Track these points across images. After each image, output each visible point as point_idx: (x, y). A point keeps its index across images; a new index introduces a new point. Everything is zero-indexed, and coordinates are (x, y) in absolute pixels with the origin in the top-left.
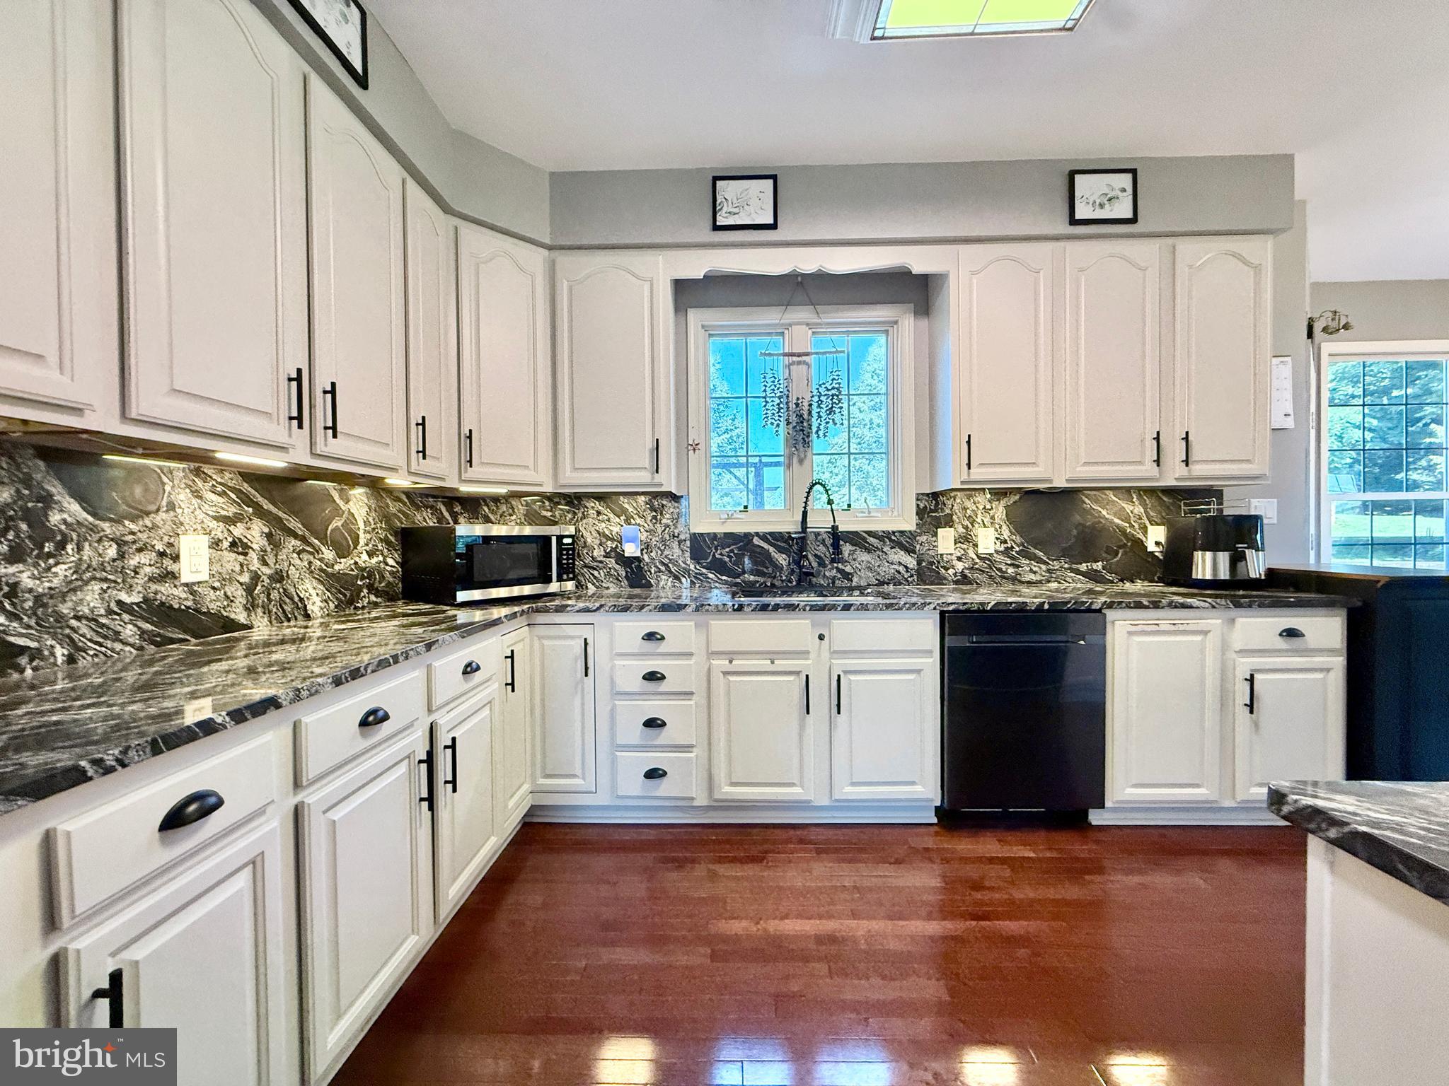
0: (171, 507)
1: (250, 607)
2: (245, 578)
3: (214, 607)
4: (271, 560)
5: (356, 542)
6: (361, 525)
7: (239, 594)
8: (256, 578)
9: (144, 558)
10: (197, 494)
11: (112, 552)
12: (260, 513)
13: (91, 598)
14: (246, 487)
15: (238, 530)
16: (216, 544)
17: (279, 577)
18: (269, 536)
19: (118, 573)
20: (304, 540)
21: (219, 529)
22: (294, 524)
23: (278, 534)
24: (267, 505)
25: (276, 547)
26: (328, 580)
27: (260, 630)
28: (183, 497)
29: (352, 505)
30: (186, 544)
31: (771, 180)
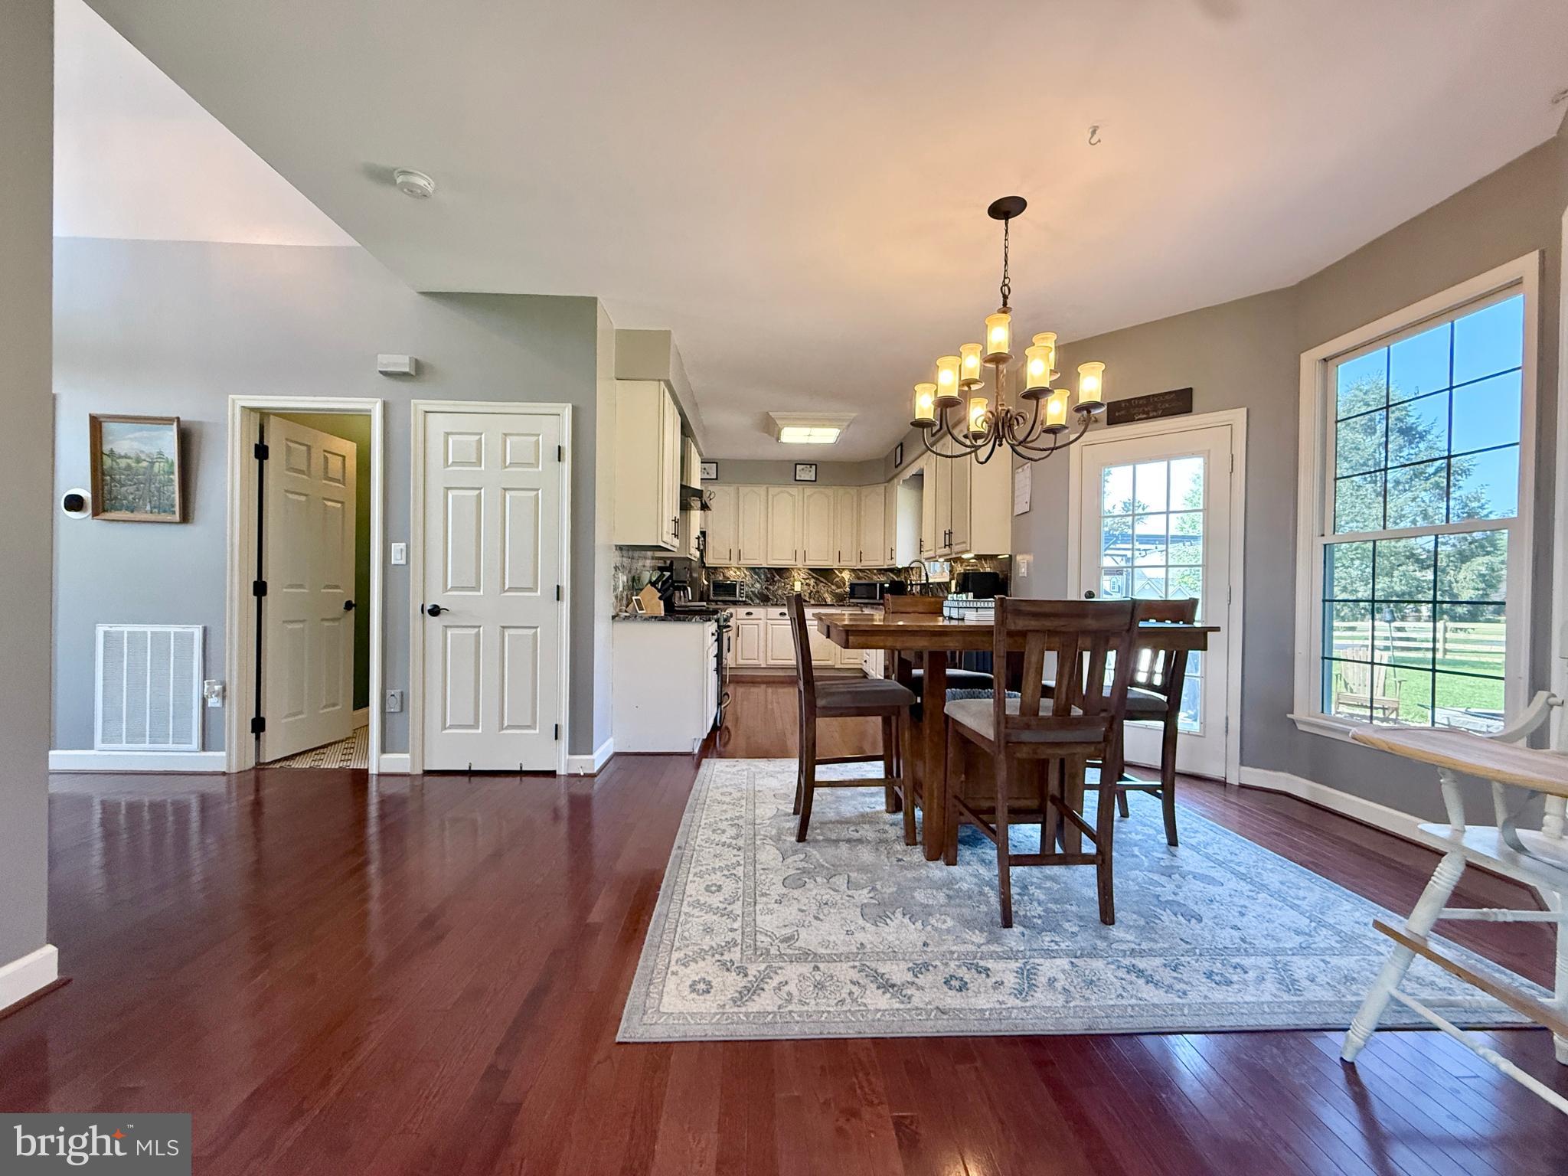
0: (793, 576)
1: (810, 598)
2: (809, 591)
4: (815, 587)
5: (845, 584)
6: (847, 579)
7: (808, 595)
8: (812, 592)
9: (789, 586)
10: (798, 574)
11: (783, 584)
12: (813, 577)
13: (780, 592)
14: (809, 571)
15: (808, 581)
16: (802, 584)
17: (818, 592)
18: (816, 582)
19: (785, 588)
20: (826, 583)
21: (803, 580)
22: (822, 579)
23: (818, 581)
24: (816, 575)
25: (817, 585)
26: (833, 593)
27: (813, 602)
28: (796, 574)
29: (843, 575)
30: (796, 583)
31: (901, 445)
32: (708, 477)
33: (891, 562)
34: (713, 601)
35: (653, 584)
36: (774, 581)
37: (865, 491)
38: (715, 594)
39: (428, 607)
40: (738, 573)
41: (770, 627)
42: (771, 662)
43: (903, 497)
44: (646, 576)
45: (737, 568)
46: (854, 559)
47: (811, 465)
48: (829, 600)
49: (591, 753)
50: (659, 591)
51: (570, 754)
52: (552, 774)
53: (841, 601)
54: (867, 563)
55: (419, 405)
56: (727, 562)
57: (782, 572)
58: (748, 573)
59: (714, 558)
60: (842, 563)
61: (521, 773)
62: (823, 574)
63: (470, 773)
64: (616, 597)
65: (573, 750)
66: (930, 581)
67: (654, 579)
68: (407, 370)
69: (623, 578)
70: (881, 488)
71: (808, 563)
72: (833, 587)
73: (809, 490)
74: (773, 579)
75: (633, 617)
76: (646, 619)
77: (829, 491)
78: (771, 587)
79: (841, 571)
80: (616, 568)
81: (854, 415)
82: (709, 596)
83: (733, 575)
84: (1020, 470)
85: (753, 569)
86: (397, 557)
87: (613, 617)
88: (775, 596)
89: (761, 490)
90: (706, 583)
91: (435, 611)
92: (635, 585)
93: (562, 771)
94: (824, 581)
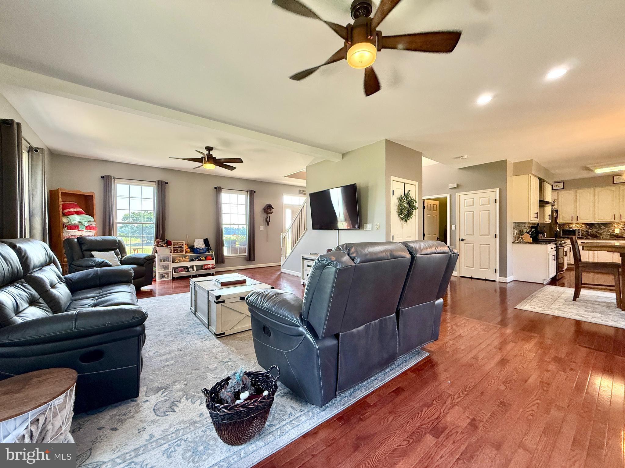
0: (614, 226)
9: (611, 230)
10: (617, 225)
13: (605, 233)
19: (608, 232)
21: (621, 228)
30: (616, 229)
32: (559, 188)
34: (562, 237)
35: (528, 233)
39: (460, 239)
40: (577, 226)
44: (525, 230)
45: (577, 224)
49: (506, 277)
50: (530, 235)
51: (500, 276)
52: (494, 281)
55: (458, 194)
56: (571, 221)
57: (606, 224)
58: (583, 226)
59: (562, 220)
61: (485, 280)
63: (471, 278)
64: (514, 237)
65: (501, 276)
67: (528, 231)
68: (455, 187)
69: (516, 231)
71: (622, 220)
73: (623, 187)
74: (600, 227)
75: (521, 242)
76: (524, 243)
78: (599, 231)
80: (514, 229)
82: (560, 235)
83: (574, 227)
85: (587, 224)
86: (453, 228)
87: (513, 242)
88: (601, 235)
89: (591, 190)
90: (558, 230)
91: (462, 240)
92: (521, 233)
93: (497, 280)
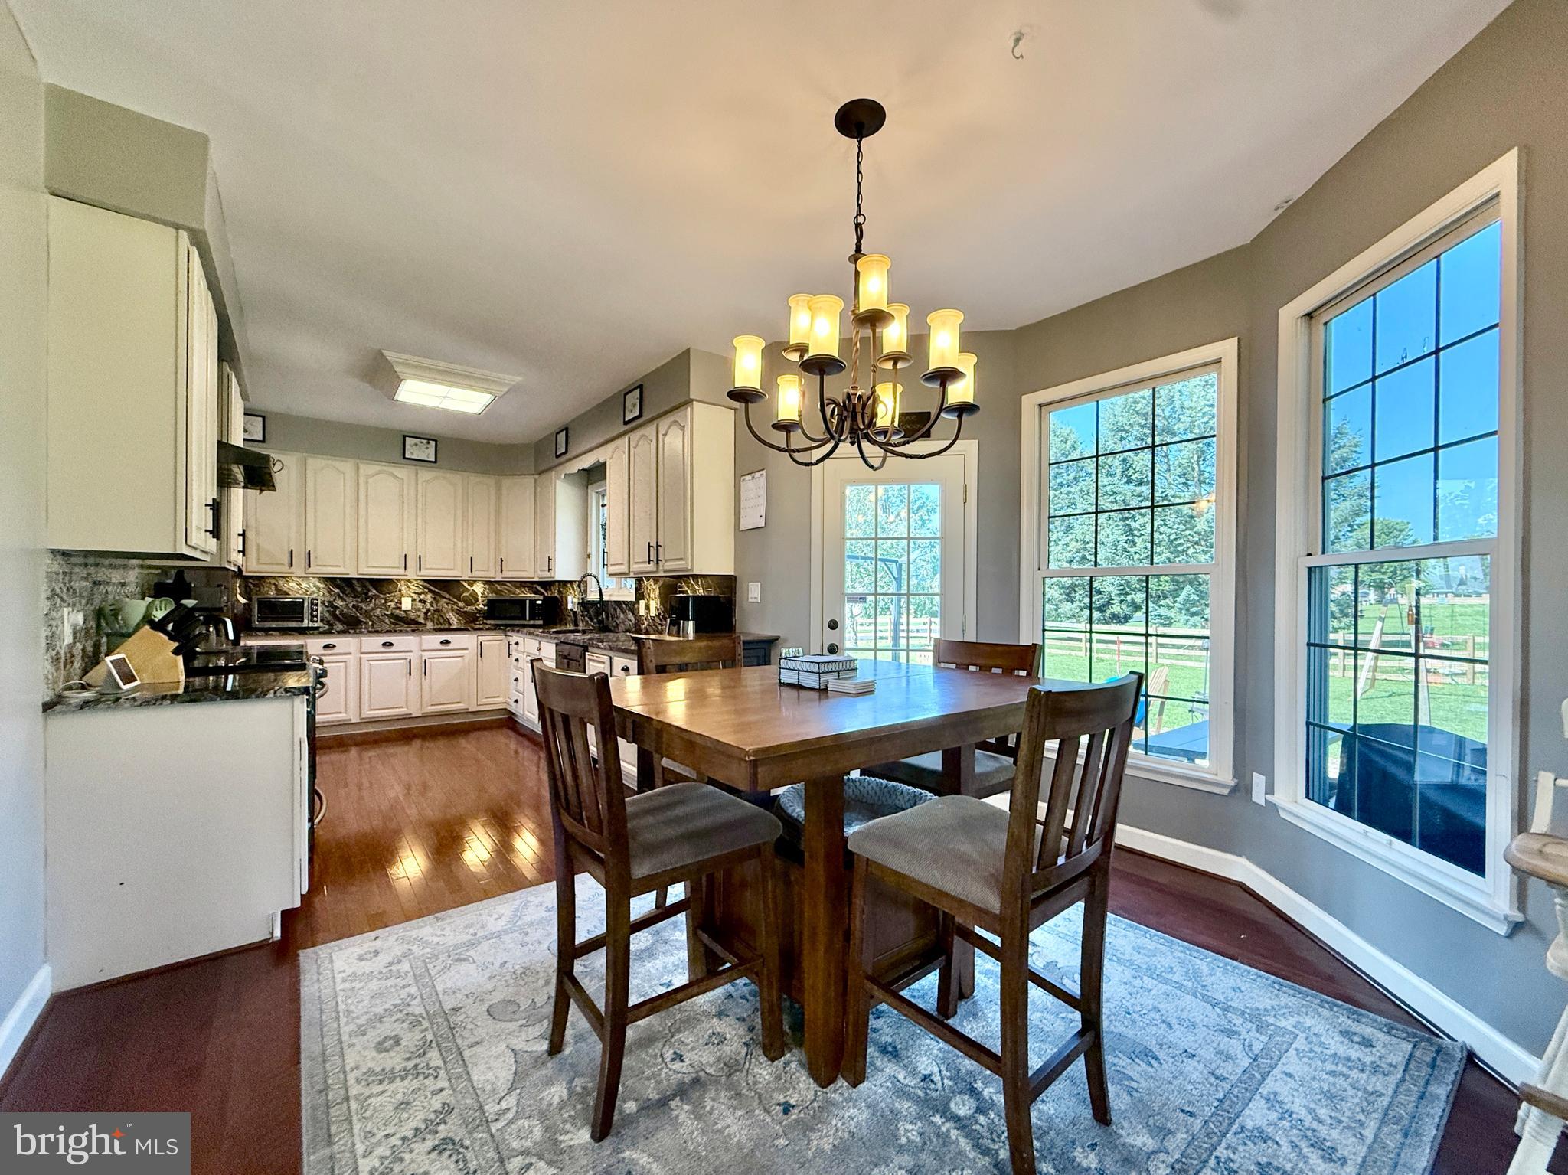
0: (400, 590)
1: (426, 618)
2: (424, 610)
3: (413, 617)
4: (434, 605)
5: (477, 600)
6: (480, 595)
7: (422, 615)
8: (428, 610)
9: (392, 603)
10: (408, 587)
11: (383, 601)
12: (430, 591)
13: (378, 612)
14: (425, 584)
15: (422, 596)
16: (414, 600)
17: (438, 611)
18: (434, 598)
19: (385, 607)
20: (449, 599)
21: (415, 596)
22: (444, 594)
23: (438, 598)
24: (433, 589)
25: (437, 602)
26: (460, 613)
27: (430, 625)
28: (404, 588)
29: (474, 588)
30: (404, 600)
31: (566, 429)
32: (249, 437)
33: (547, 574)
35: (156, 625)
36: (367, 597)
37: (507, 482)
38: (262, 619)
40: (304, 585)
41: (366, 665)
42: (368, 714)
43: (564, 495)
44: (137, 611)
45: (303, 579)
46: (492, 570)
47: (429, 440)
48: (454, 621)
50: (172, 638)
53: (472, 622)
54: (511, 573)
56: (285, 568)
57: (382, 585)
58: (322, 586)
59: (258, 563)
60: (475, 573)
62: (443, 587)
66: (605, 598)
67: (156, 614)
69: (74, 617)
70: (529, 481)
71: (423, 572)
72: (461, 604)
73: (426, 474)
74: (366, 594)
75: (109, 699)
76: (146, 703)
77: (456, 478)
78: (363, 606)
79: (471, 583)
80: (53, 597)
81: (518, 379)
83: (295, 589)
84: (749, 477)
85: (331, 581)
87: (50, 706)
88: (369, 617)
89: (347, 466)
90: (243, 601)
92: (105, 630)
94: (447, 596)
